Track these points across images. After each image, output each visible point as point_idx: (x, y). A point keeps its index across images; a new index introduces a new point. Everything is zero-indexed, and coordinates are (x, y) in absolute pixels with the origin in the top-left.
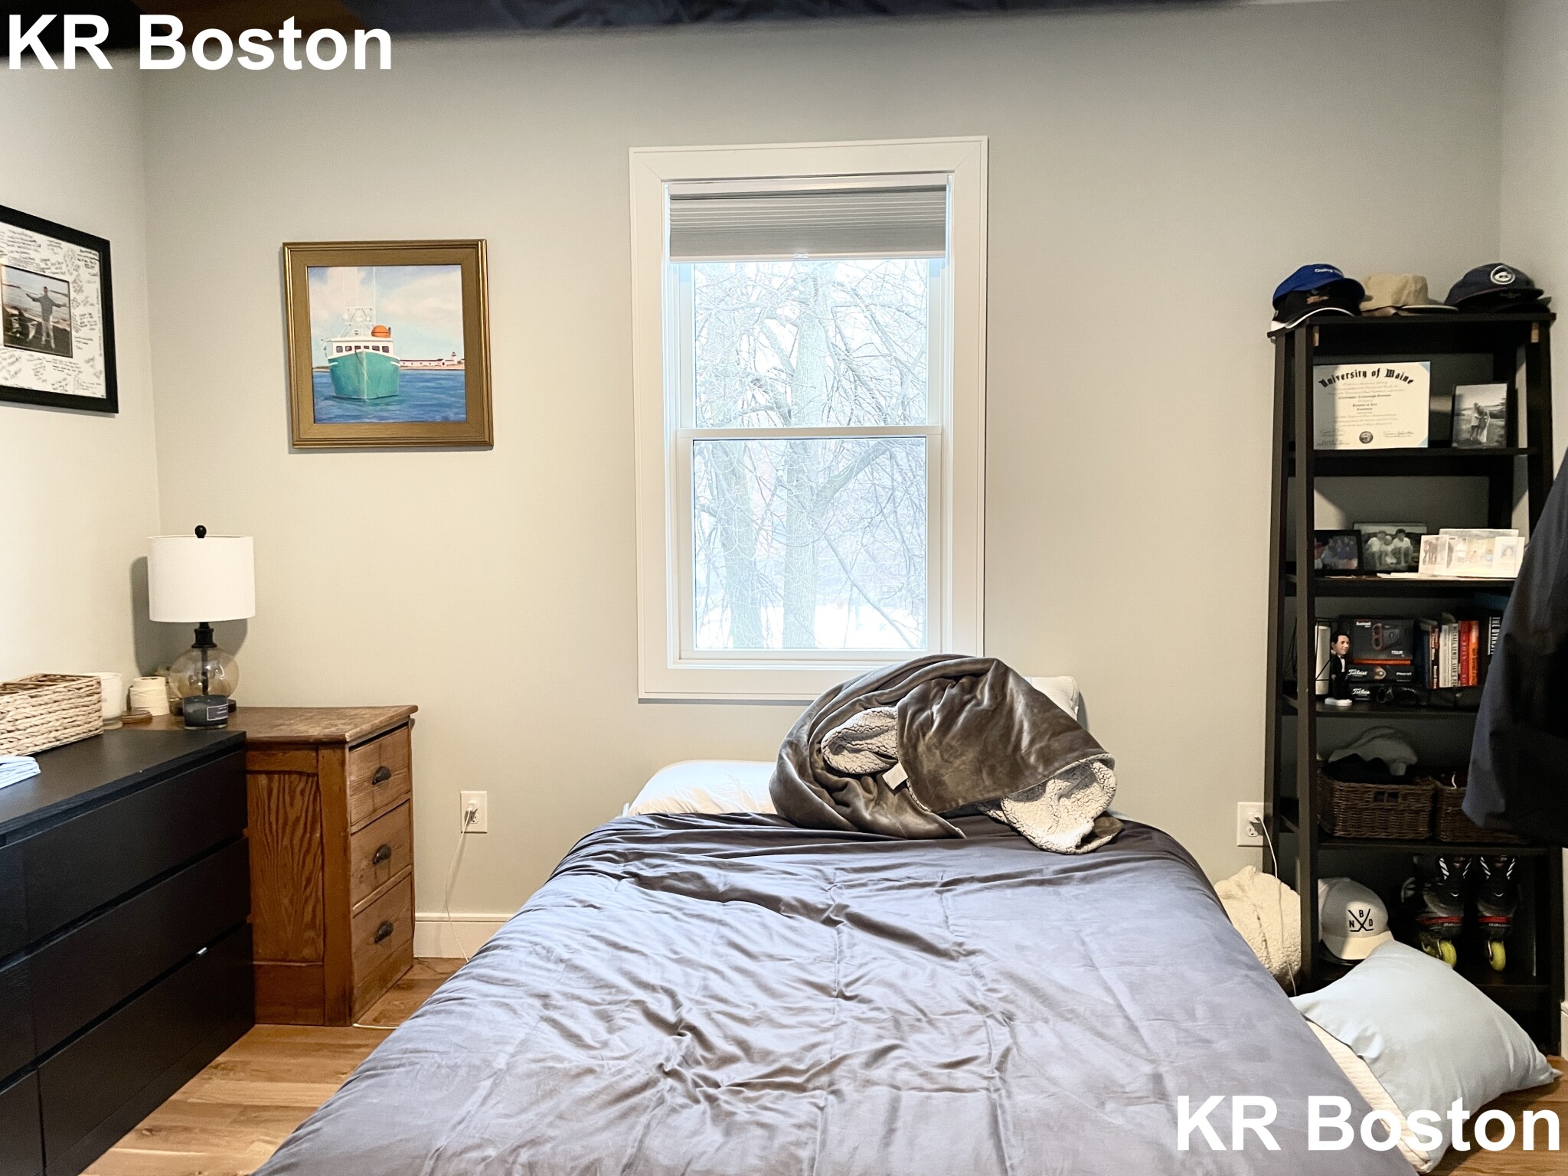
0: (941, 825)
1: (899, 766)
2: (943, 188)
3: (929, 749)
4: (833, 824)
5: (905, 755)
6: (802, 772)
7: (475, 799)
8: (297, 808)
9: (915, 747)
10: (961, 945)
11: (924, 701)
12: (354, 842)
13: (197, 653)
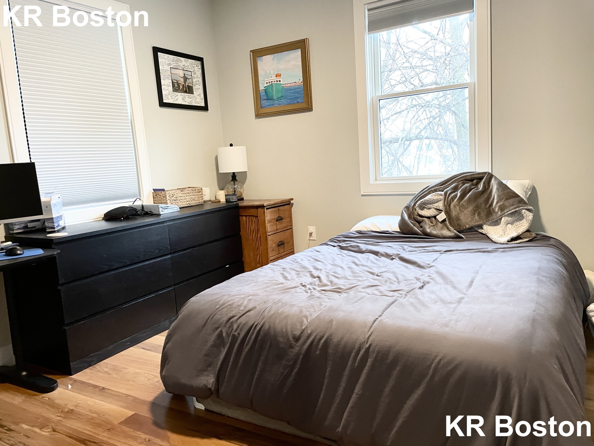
0: (455, 234)
1: (443, 213)
3: (455, 206)
4: (417, 234)
5: (446, 209)
6: (410, 217)
7: (312, 229)
8: (253, 227)
9: (450, 206)
10: (429, 264)
11: (455, 189)
12: (269, 238)
13: (232, 182)
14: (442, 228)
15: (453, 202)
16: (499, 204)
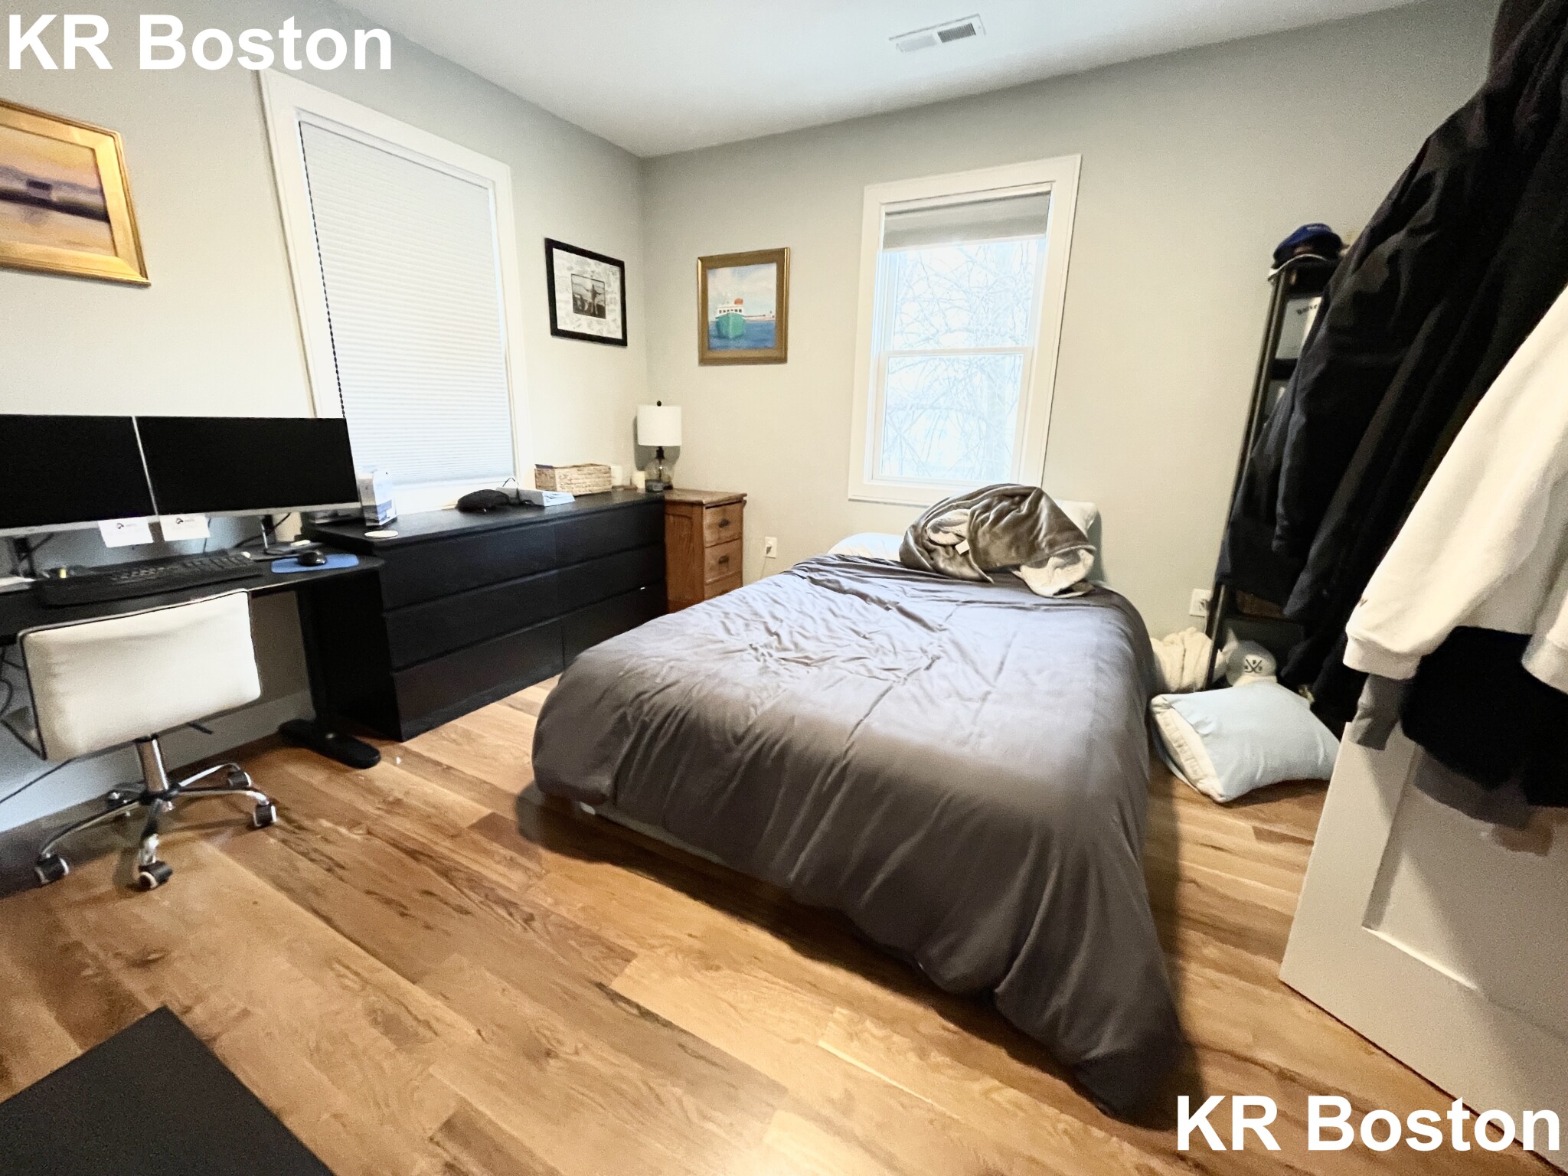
0: (980, 574)
1: (966, 542)
2: (1049, 193)
3: (984, 534)
4: (924, 568)
5: (970, 536)
6: (916, 542)
7: (771, 542)
8: (685, 532)
9: (976, 532)
10: (940, 625)
11: (987, 508)
12: (707, 551)
13: (657, 461)
14: (962, 565)
15: (982, 526)
16: (1048, 537)
